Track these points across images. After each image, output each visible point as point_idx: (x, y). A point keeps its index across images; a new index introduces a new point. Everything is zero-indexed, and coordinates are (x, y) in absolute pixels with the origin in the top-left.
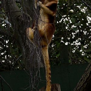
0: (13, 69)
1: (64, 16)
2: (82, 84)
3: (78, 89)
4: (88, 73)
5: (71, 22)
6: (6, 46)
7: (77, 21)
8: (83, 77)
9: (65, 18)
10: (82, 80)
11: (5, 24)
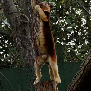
0: (11, 67)
1: (60, 18)
2: (76, 80)
3: (72, 85)
4: (81, 71)
5: (67, 24)
6: (5, 46)
7: (72, 22)
8: (76, 74)
9: (61, 19)
10: (76, 77)
11: (5, 25)
